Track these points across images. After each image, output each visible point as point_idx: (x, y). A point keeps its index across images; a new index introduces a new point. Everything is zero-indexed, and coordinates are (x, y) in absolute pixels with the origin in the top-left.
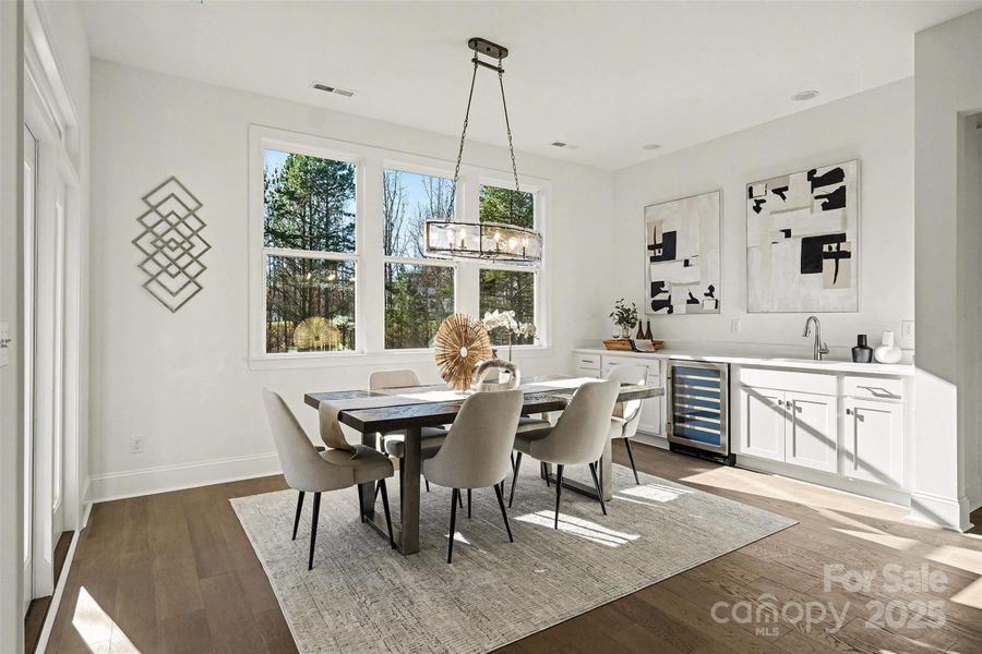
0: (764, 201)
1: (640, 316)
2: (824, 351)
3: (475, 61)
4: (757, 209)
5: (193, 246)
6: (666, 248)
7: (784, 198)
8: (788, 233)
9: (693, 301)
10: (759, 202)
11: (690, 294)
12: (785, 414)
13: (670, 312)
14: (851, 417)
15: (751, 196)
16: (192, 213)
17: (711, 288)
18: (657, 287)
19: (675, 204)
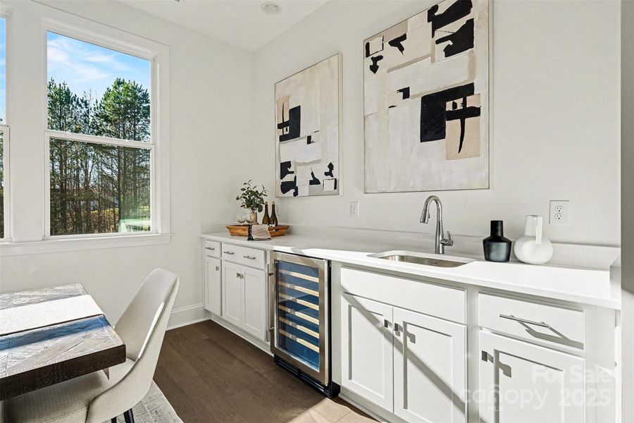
0: (380, 58)
2: (448, 242)
4: (374, 68)
6: (291, 126)
7: (401, 49)
8: (406, 93)
9: (315, 182)
10: (375, 60)
11: (312, 174)
12: (393, 341)
13: (296, 194)
14: (490, 366)
15: (368, 55)
17: (331, 166)
18: (285, 168)
19: (299, 76)
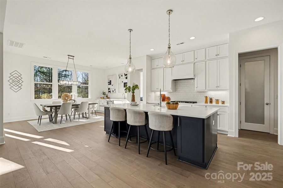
1: (106, 93)
2: (125, 98)
3: (69, 58)
4: (120, 78)
5: (20, 82)
6: (110, 83)
8: (122, 82)
11: (113, 90)
13: (110, 93)
16: (20, 76)
18: (109, 89)
19: (111, 76)
